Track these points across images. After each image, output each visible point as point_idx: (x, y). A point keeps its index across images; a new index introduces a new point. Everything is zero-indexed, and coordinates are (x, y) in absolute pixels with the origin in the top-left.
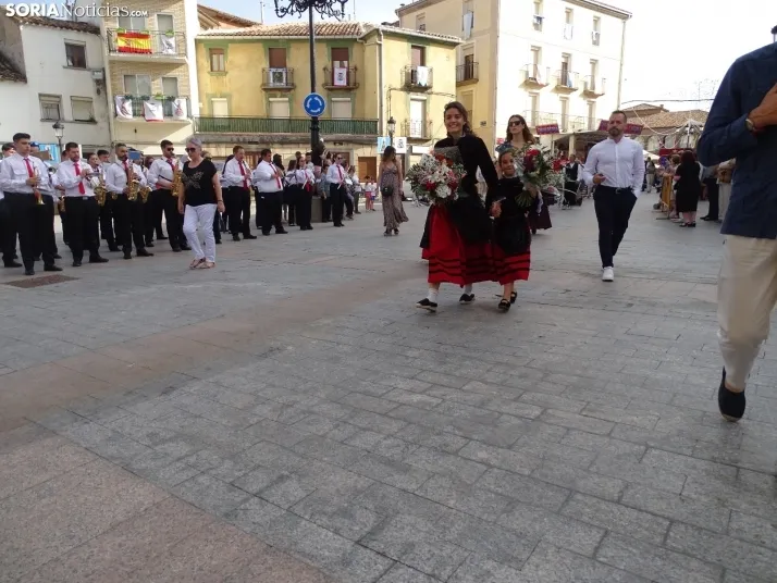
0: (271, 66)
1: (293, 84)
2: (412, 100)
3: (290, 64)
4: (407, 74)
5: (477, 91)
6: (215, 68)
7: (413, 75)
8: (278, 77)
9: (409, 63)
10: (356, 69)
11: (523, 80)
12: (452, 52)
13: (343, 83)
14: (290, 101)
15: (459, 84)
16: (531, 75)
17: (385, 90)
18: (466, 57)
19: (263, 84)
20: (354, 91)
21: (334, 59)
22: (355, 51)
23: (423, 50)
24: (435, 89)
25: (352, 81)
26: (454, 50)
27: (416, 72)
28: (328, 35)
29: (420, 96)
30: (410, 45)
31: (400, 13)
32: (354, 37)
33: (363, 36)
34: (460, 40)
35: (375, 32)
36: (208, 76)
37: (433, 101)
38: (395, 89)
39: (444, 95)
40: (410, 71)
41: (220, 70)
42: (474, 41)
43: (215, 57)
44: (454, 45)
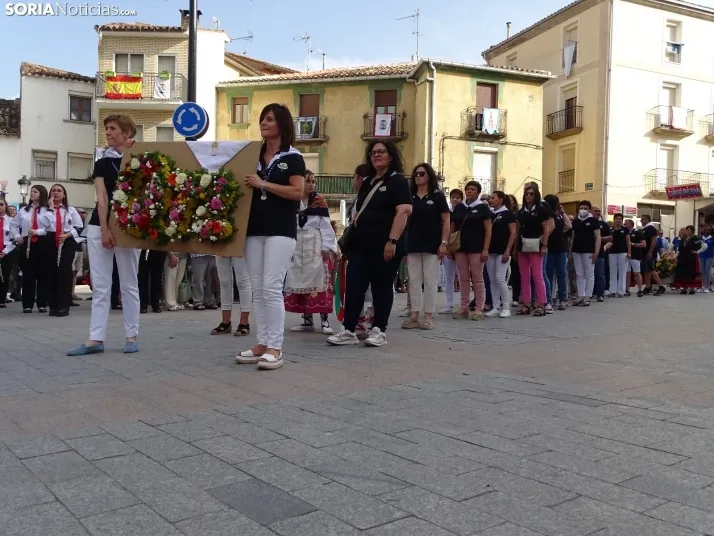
0: (301, 115)
1: (325, 136)
2: (476, 152)
3: (324, 111)
4: (469, 117)
5: (581, 143)
6: (238, 120)
7: (479, 119)
8: (307, 129)
9: (474, 104)
10: (404, 115)
11: (653, 127)
12: (538, 91)
13: (386, 132)
14: (320, 158)
15: (551, 135)
16: (665, 120)
17: (436, 140)
18: (568, 101)
20: (403, 142)
21: (377, 104)
22: (405, 93)
23: (494, 87)
24: (510, 138)
25: (398, 130)
26: (541, 87)
27: (482, 115)
28: (371, 74)
29: (487, 147)
30: (475, 80)
31: (488, 55)
32: (402, 76)
33: (412, 73)
34: (550, 75)
35: (426, 66)
36: (228, 129)
37: (508, 154)
38: (451, 137)
39: (526, 145)
40: (474, 114)
41: (242, 121)
42: (578, 79)
43: (238, 107)
44: (540, 81)
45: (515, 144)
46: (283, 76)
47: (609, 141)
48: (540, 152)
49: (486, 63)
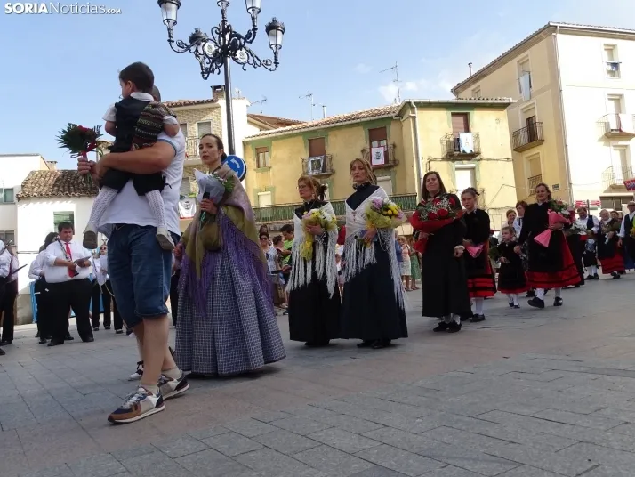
0: (311, 156)
1: (332, 170)
2: (457, 169)
3: (329, 151)
4: (448, 142)
5: (544, 152)
6: (262, 164)
7: (457, 142)
8: (316, 165)
9: (450, 130)
10: (394, 146)
11: (604, 133)
12: (503, 114)
13: (381, 161)
15: (518, 149)
16: (614, 126)
17: (423, 163)
18: (528, 120)
20: (395, 168)
21: (371, 140)
22: (393, 129)
23: (466, 116)
24: (484, 154)
25: (390, 158)
26: (505, 111)
27: (458, 139)
28: (363, 117)
29: (467, 164)
30: (449, 113)
31: (456, 91)
32: (390, 115)
33: (397, 113)
34: (511, 100)
35: (408, 105)
36: (255, 174)
37: (484, 168)
38: (435, 160)
39: (497, 160)
40: (452, 139)
41: (265, 166)
42: (535, 101)
43: (261, 155)
44: (503, 106)
45: (489, 159)
46: (294, 126)
47: (568, 147)
48: (511, 164)
49: (455, 97)
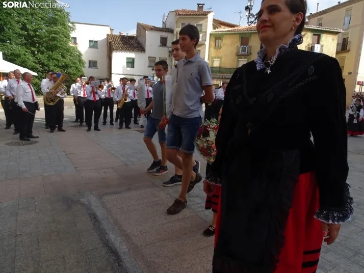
0: (241, 45)
1: (250, 53)
3: (250, 44)
5: (348, 56)
6: (217, 45)
8: (244, 50)
9: (311, 42)
12: (336, 37)
18: (344, 39)
19: (237, 53)
23: (319, 37)
26: (337, 36)
27: (314, 47)
30: (312, 33)
34: (341, 31)
36: (213, 49)
40: (311, 46)
42: (350, 31)
43: (217, 41)
44: (337, 33)
46: (234, 28)
47: (361, 56)
